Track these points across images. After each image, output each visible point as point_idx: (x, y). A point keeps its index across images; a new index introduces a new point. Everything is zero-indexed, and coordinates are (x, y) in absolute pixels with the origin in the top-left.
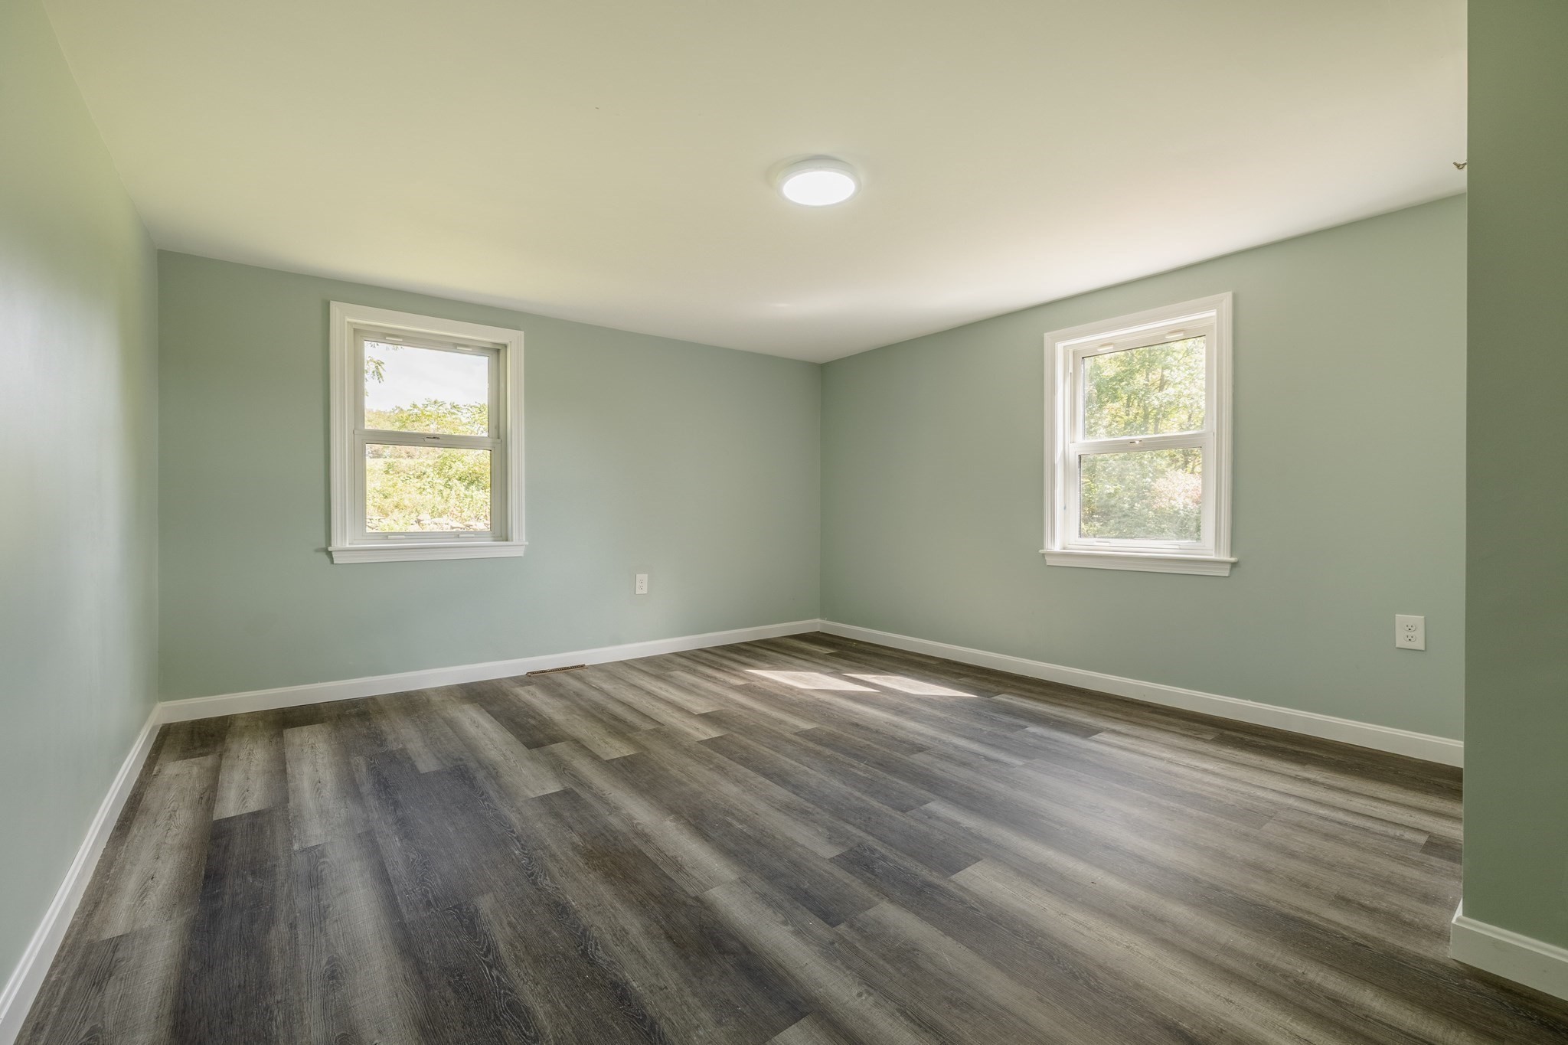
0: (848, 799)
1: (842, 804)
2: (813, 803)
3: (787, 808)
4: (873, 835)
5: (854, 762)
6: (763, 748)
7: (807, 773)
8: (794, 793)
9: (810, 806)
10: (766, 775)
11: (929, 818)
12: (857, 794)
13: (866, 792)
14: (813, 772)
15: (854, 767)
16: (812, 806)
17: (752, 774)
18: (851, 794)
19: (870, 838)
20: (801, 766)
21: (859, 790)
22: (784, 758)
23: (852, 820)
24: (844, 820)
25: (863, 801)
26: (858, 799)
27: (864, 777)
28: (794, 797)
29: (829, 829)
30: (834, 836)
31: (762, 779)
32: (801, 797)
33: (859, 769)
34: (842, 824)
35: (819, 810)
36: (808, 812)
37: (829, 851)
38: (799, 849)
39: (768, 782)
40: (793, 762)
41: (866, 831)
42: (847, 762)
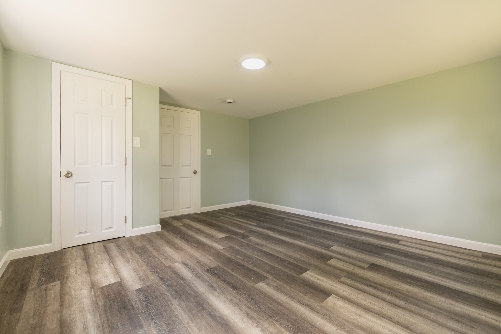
0: (245, 249)
1: (247, 247)
2: (255, 247)
3: (262, 246)
4: (241, 241)
5: (241, 262)
6: (278, 267)
7: (258, 256)
8: (261, 249)
9: (256, 246)
10: (271, 255)
11: (225, 245)
12: (242, 250)
13: (240, 251)
14: (256, 257)
15: (242, 260)
16: (255, 246)
17: (276, 255)
18: (244, 250)
19: (242, 240)
20: (261, 259)
21: (242, 252)
22: (268, 262)
23: (245, 244)
24: (247, 244)
25: (241, 248)
26: (242, 249)
27: (239, 256)
28: (261, 248)
29: (251, 242)
30: (250, 241)
31: (273, 253)
32: (259, 248)
33: (240, 259)
34: (248, 243)
35: (254, 245)
36: (256, 245)
37: (251, 238)
38: (258, 238)
39: (270, 252)
40: (264, 260)
41: (242, 241)
42: (244, 262)
